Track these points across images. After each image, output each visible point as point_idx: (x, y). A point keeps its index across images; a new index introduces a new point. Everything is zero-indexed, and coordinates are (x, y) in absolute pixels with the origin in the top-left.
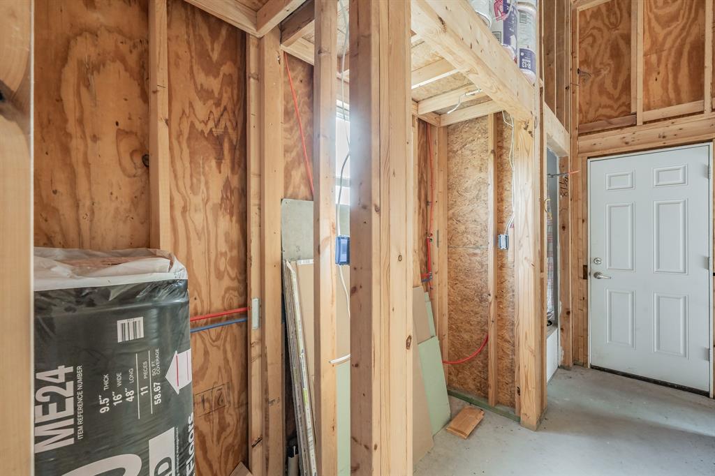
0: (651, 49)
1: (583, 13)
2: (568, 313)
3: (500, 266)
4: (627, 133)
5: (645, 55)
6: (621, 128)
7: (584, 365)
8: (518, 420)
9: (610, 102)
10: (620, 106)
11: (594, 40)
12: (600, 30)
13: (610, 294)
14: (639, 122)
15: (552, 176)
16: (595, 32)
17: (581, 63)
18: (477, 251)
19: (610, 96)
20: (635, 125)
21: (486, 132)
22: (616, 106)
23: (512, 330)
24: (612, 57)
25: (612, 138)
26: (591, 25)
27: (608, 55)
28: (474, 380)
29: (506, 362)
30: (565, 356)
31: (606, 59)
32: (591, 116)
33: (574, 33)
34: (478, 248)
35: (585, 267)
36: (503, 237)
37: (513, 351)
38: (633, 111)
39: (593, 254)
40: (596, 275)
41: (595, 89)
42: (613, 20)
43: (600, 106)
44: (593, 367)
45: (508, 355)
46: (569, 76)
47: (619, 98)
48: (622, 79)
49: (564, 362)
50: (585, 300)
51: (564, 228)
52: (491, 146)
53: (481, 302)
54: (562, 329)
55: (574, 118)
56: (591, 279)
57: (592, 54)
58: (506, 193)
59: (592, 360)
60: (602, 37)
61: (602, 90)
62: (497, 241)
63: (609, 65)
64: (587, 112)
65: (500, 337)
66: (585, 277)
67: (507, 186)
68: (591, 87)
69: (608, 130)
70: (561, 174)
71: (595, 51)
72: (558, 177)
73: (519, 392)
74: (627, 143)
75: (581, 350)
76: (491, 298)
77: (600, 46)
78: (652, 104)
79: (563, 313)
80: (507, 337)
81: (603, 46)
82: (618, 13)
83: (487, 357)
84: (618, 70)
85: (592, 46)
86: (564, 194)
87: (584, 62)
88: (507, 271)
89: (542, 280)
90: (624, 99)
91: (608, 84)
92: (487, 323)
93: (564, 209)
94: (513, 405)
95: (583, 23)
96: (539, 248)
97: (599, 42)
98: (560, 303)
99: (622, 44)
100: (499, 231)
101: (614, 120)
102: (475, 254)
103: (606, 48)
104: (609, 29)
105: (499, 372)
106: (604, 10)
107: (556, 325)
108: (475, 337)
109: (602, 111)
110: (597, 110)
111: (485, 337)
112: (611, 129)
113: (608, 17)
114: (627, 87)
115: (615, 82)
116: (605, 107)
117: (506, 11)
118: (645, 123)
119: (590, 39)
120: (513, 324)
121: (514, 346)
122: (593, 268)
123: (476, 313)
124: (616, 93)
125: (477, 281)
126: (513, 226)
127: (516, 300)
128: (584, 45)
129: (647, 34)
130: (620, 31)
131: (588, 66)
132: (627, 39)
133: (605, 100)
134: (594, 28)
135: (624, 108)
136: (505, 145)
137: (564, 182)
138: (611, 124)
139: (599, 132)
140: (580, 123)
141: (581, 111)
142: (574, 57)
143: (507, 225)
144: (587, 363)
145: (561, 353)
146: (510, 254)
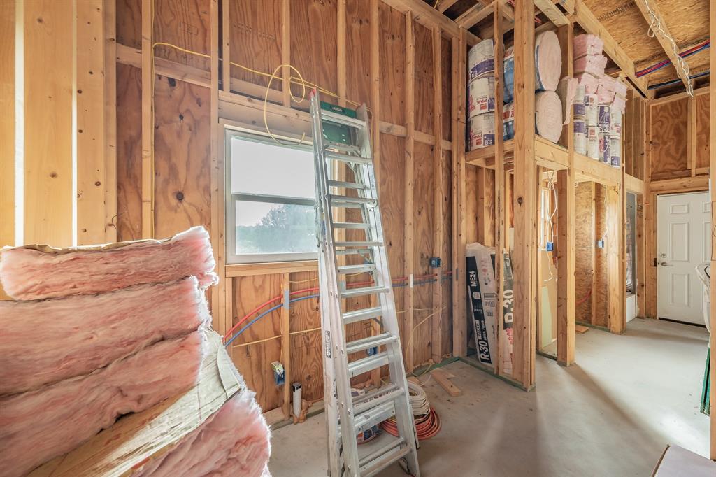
0: (702, 131)
1: (655, 108)
2: (643, 286)
3: (599, 256)
4: (685, 181)
5: (698, 134)
6: (681, 178)
7: (654, 317)
8: (610, 331)
9: (672, 161)
10: (681, 164)
11: (663, 124)
12: (666, 118)
13: (673, 275)
14: (693, 174)
15: (631, 207)
16: (663, 119)
17: (653, 137)
18: (585, 249)
19: (674, 158)
20: (690, 176)
21: (590, 188)
22: (677, 164)
23: (606, 288)
24: (675, 134)
25: (675, 183)
26: (660, 115)
27: (672, 133)
28: (582, 314)
29: (602, 304)
30: (640, 311)
31: (671, 135)
32: (660, 169)
33: (648, 120)
34: (584, 247)
35: (655, 259)
36: (600, 242)
37: (606, 299)
38: (689, 168)
39: (661, 250)
40: (663, 264)
41: (663, 153)
42: (676, 112)
43: (666, 163)
44: (660, 319)
45: (603, 301)
46: (644, 146)
47: (679, 160)
48: (682, 148)
49: (640, 314)
50: (655, 279)
51: (640, 236)
52: (593, 197)
53: (586, 274)
54: (638, 295)
55: (648, 171)
56: (660, 267)
57: (661, 132)
58: (602, 220)
59: (660, 314)
60: (668, 122)
61: (668, 154)
62: (597, 243)
63: (673, 139)
64: (657, 167)
65: (599, 292)
66: (655, 265)
67: (603, 216)
68: (660, 152)
69: (672, 178)
70: (638, 205)
71: (664, 130)
72: (636, 208)
73: (610, 317)
74: (685, 186)
75: (652, 309)
76: (593, 272)
77: (667, 127)
78: (703, 163)
79: (639, 285)
80: (602, 291)
81: (668, 128)
82: (680, 109)
83: (590, 302)
84: (679, 143)
85: (661, 127)
86: (640, 216)
87: (656, 136)
88: (603, 259)
89: (623, 264)
90: (683, 159)
91: (672, 151)
92: (590, 285)
93: (640, 226)
94: (606, 326)
95: (654, 113)
96: (622, 247)
97: (665, 125)
98: (637, 280)
99: (681, 126)
100: (598, 239)
101: (677, 172)
102: (583, 250)
103: (671, 129)
104: (673, 118)
105: (597, 310)
106: (669, 107)
107: (634, 293)
108: (582, 293)
109: (669, 167)
110: (664, 166)
111: (589, 292)
112: (674, 178)
113: (672, 110)
114: (685, 153)
115: (677, 150)
116: (671, 164)
117: (605, 149)
118: (697, 175)
119: (660, 123)
120: (606, 285)
121: (607, 296)
122: (661, 260)
123: (584, 280)
124: (678, 156)
125: (584, 264)
126: (606, 236)
127: (608, 273)
128: (656, 126)
129: (699, 122)
130: (681, 120)
131: (658, 139)
132: (685, 124)
133: (670, 160)
134: (662, 116)
135: (683, 165)
136: (602, 195)
137: (640, 209)
138: (673, 174)
139: (666, 179)
140: (652, 173)
141: (652, 166)
142: (648, 134)
143: (603, 236)
144: (656, 316)
145: (638, 309)
146: (604, 251)
